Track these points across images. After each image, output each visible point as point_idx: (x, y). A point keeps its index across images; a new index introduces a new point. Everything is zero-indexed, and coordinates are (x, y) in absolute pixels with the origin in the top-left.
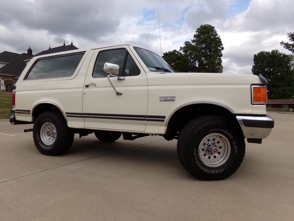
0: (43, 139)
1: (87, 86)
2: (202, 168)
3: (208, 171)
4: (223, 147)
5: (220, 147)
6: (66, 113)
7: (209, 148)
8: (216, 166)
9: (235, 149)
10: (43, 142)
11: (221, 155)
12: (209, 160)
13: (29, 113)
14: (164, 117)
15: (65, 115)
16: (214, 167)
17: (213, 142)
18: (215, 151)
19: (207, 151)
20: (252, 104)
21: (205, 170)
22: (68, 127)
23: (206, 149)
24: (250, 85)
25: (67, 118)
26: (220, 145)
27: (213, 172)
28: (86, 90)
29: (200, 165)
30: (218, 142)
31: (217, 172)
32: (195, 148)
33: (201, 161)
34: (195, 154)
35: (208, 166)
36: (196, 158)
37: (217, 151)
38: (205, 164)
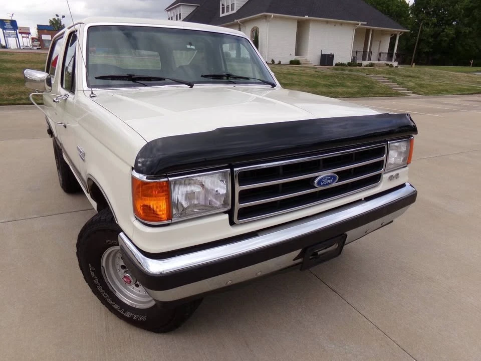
3: (120, 310)
21: (116, 307)
27: (128, 314)
28: (57, 107)
29: (106, 296)
31: (135, 317)
32: (90, 265)
33: (110, 288)
34: (93, 274)
35: (124, 301)
36: (96, 281)
37: (130, 282)
38: (119, 295)
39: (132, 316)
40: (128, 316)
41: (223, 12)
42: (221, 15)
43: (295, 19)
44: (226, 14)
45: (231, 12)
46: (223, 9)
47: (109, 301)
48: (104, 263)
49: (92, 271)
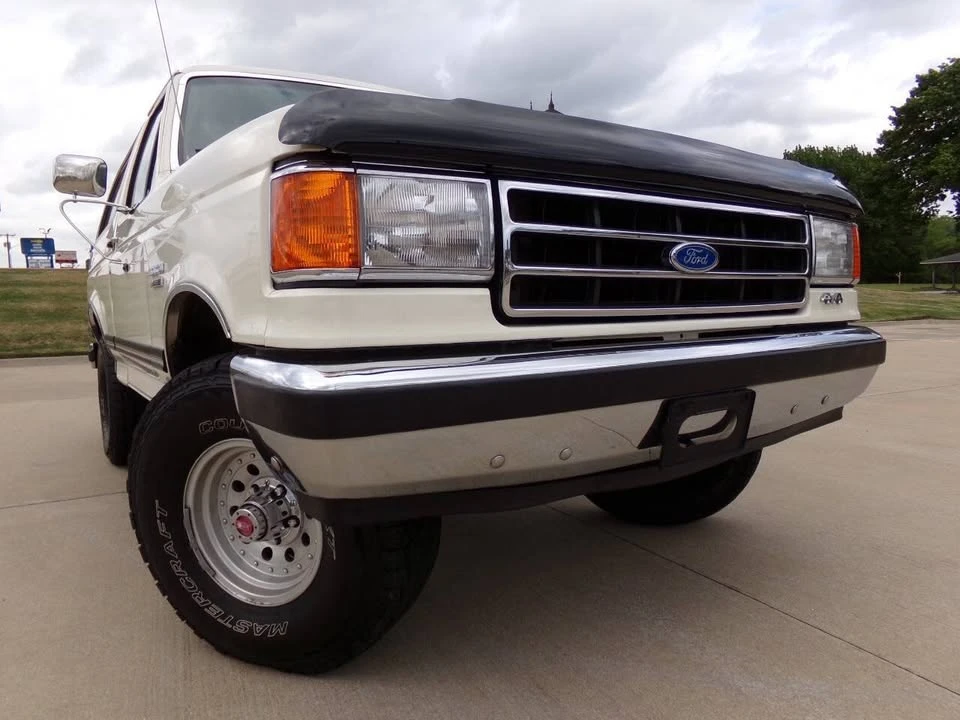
2: (200, 601)
3: (223, 617)
6: (105, 338)
9: (330, 536)
12: (263, 566)
20: (276, 286)
21: (214, 611)
22: (118, 381)
24: (267, 169)
27: (241, 627)
29: (189, 584)
31: (258, 629)
32: (157, 501)
33: (201, 562)
34: (162, 528)
35: (234, 594)
36: (169, 548)
37: (252, 529)
38: (223, 581)
39: (251, 629)
40: (242, 631)
47: (196, 599)
48: (190, 498)
49: (162, 518)
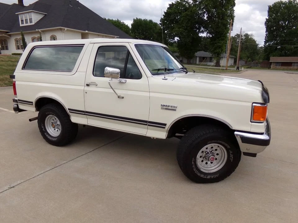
0: (49, 130)
1: (88, 85)
2: (199, 174)
3: (204, 176)
4: (220, 154)
5: (217, 154)
6: (69, 109)
7: (206, 155)
8: (212, 171)
9: (231, 158)
10: (49, 133)
11: (218, 161)
12: (206, 166)
13: (32, 105)
14: (165, 125)
15: (68, 111)
16: (210, 172)
17: (211, 150)
18: (212, 159)
19: (205, 158)
20: (251, 122)
21: (202, 176)
22: (72, 122)
23: (204, 156)
24: (251, 103)
25: (70, 114)
26: (217, 152)
27: (209, 177)
28: (87, 88)
29: (197, 172)
30: (216, 150)
32: (193, 158)
33: (198, 168)
34: (193, 163)
36: (194, 166)
38: (202, 170)
39: (211, 177)
41: (22, 23)
42: (21, 25)
43: (80, 32)
44: (25, 25)
45: (29, 24)
46: (22, 21)
48: (197, 156)
